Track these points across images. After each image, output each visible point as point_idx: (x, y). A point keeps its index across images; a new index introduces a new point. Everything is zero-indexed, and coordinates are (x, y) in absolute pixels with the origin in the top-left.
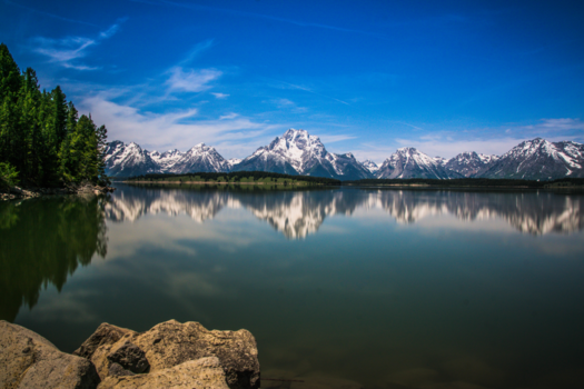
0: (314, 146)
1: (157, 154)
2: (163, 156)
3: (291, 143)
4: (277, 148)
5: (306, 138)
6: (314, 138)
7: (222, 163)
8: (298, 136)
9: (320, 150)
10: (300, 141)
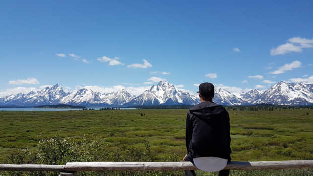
0: (170, 89)
1: (104, 94)
2: (107, 94)
3: (160, 88)
4: (153, 90)
5: (166, 85)
6: (171, 85)
7: (130, 98)
8: (163, 84)
9: (173, 90)
10: (164, 87)
